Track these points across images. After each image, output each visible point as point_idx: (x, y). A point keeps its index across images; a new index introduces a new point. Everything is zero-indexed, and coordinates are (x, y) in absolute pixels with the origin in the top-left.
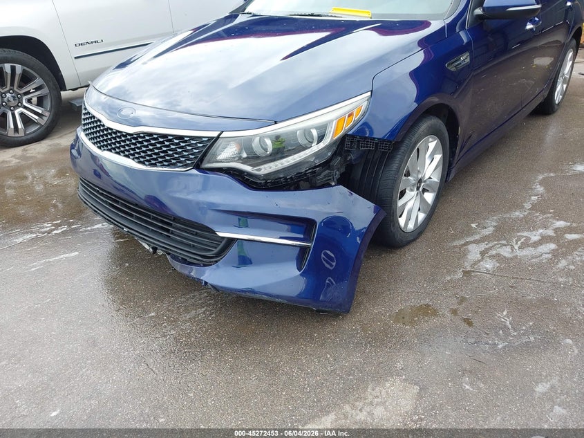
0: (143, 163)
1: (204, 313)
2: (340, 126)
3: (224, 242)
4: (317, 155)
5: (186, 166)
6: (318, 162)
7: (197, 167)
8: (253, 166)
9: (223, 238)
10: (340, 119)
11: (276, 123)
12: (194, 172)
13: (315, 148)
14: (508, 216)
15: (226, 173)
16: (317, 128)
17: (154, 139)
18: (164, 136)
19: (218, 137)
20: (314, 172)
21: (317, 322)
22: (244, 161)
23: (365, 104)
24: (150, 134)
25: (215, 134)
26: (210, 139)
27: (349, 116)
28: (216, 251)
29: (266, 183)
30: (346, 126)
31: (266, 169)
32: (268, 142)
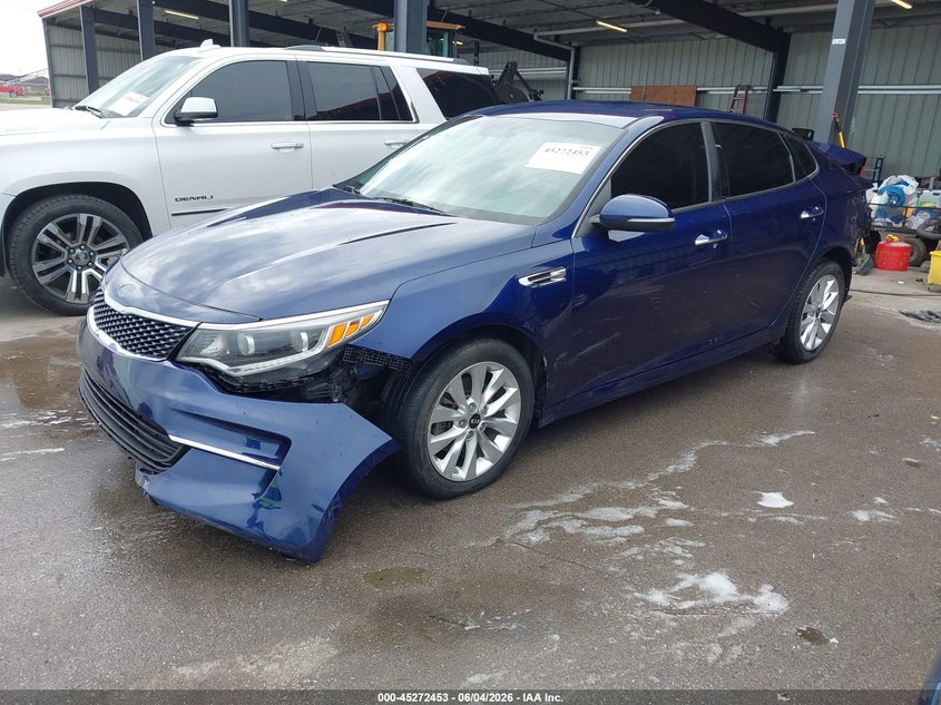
0: (133, 351)
1: (157, 536)
2: (339, 332)
3: (180, 448)
4: (308, 361)
5: (162, 356)
6: (311, 371)
7: (172, 358)
8: (231, 365)
9: (180, 444)
10: (339, 326)
11: (261, 320)
12: (168, 364)
13: (306, 354)
14: (615, 484)
15: (200, 370)
16: (308, 331)
17: (152, 326)
18: (149, 320)
19: (196, 328)
20: (302, 382)
21: (278, 567)
22: (222, 359)
23: (377, 315)
24: (137, 317)
25: (193, 324)
26: (188, 328)
27: (351, 324)
28: (170, 458)
29: (242, 387)
30: (347, 334)
31: (246, 370)
32: (251, 341)
